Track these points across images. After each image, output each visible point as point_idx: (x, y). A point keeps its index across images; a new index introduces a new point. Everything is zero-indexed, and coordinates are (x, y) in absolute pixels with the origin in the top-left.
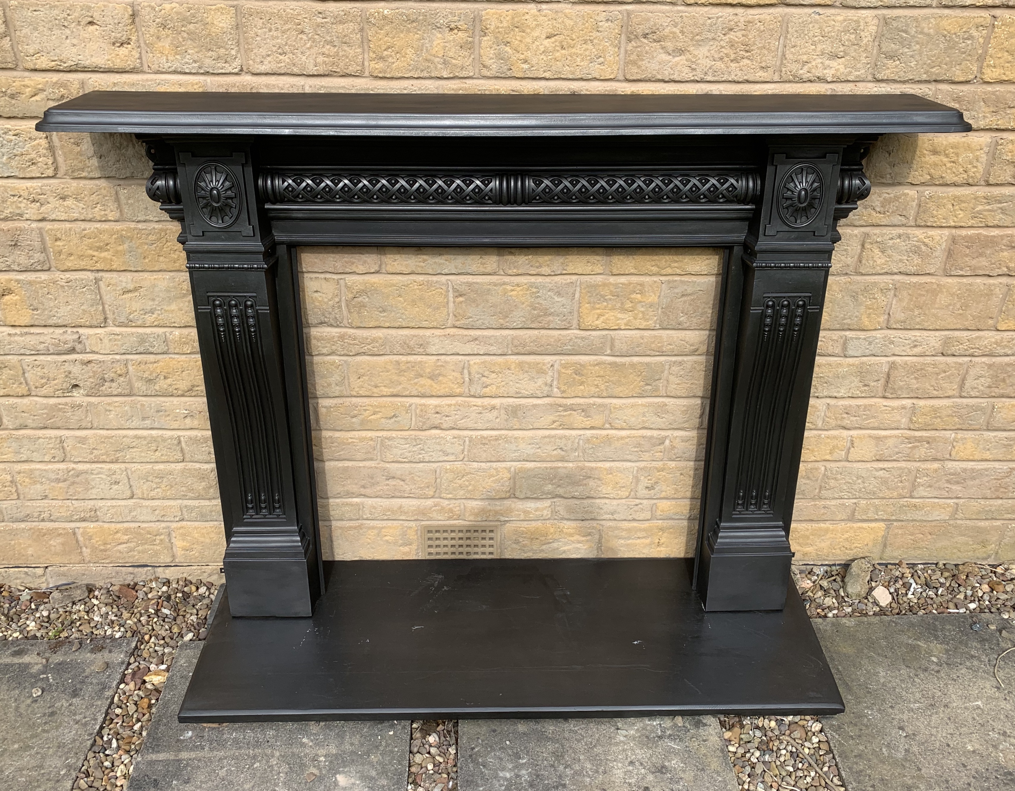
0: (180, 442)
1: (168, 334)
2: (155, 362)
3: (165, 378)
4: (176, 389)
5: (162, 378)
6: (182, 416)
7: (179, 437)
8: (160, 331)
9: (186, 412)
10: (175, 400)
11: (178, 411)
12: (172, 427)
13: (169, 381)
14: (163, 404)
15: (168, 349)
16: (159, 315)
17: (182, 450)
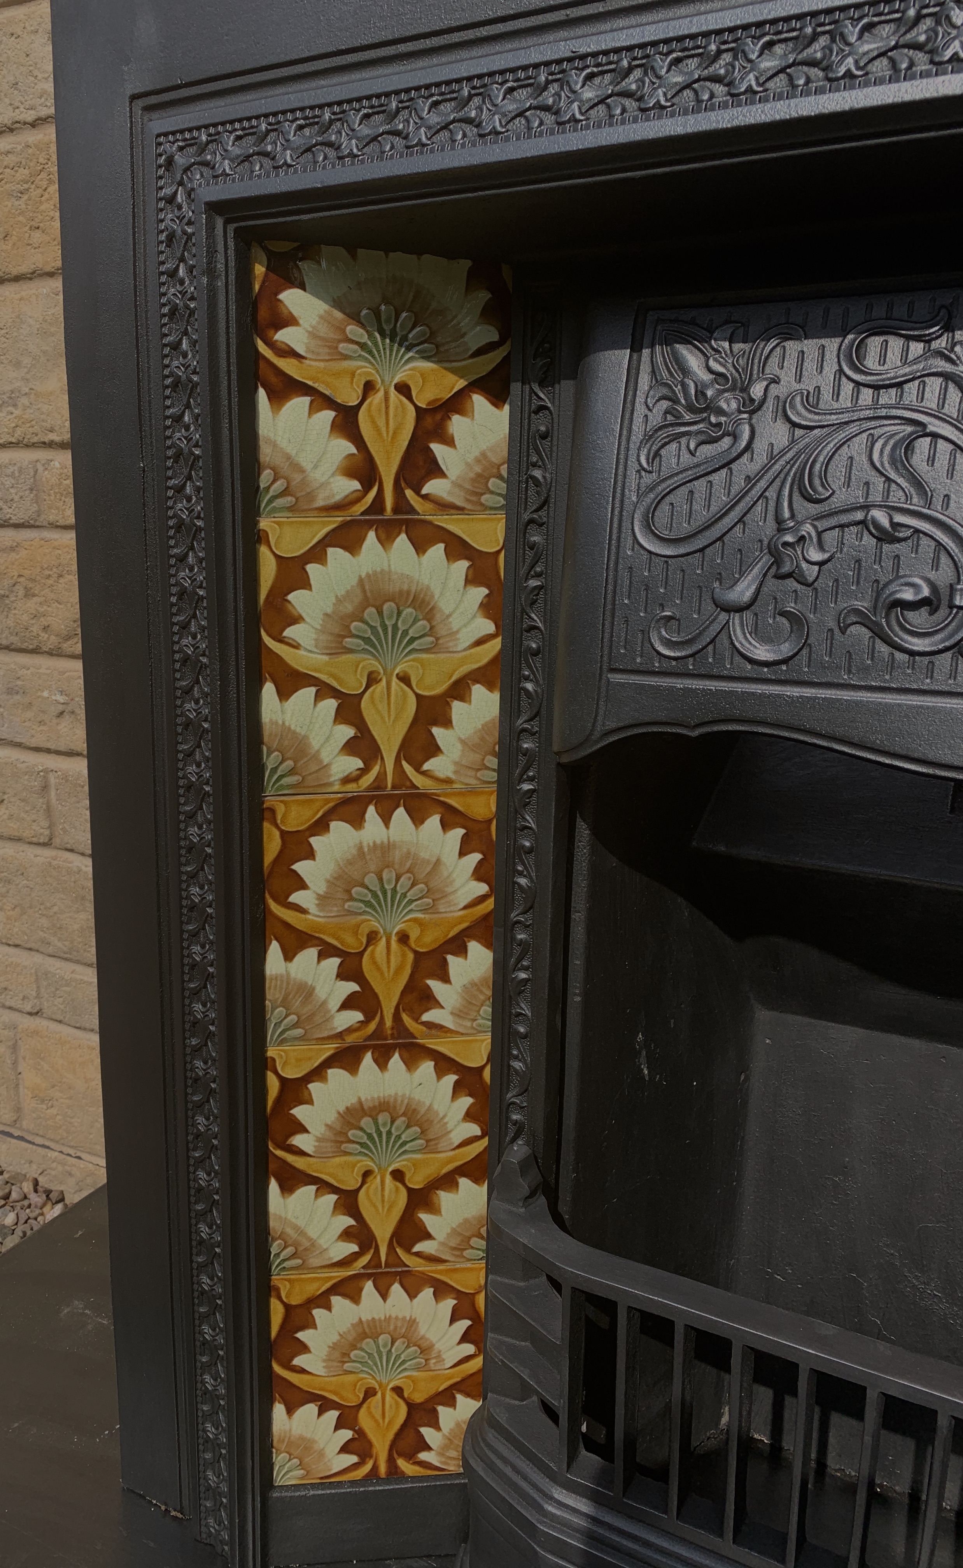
0: (45, 788)
1: (40, 468)
2: (12, 549)
3: (29, 594)
4: (45, 628)
5: (21, 593)
6: (55, 710)
7: (47, 771)
8: (25, 457)
9: (61, 699)
10: (44, 663)
11: (45, 694)
12: (34, 743)
13: (32, 604)
14: (20, 673)
15: (39, 513)
16: (25, 408)
17: (48, 811)
